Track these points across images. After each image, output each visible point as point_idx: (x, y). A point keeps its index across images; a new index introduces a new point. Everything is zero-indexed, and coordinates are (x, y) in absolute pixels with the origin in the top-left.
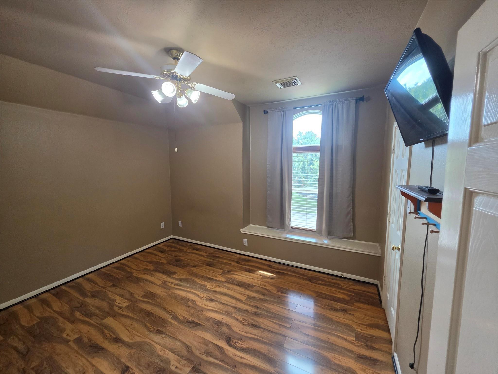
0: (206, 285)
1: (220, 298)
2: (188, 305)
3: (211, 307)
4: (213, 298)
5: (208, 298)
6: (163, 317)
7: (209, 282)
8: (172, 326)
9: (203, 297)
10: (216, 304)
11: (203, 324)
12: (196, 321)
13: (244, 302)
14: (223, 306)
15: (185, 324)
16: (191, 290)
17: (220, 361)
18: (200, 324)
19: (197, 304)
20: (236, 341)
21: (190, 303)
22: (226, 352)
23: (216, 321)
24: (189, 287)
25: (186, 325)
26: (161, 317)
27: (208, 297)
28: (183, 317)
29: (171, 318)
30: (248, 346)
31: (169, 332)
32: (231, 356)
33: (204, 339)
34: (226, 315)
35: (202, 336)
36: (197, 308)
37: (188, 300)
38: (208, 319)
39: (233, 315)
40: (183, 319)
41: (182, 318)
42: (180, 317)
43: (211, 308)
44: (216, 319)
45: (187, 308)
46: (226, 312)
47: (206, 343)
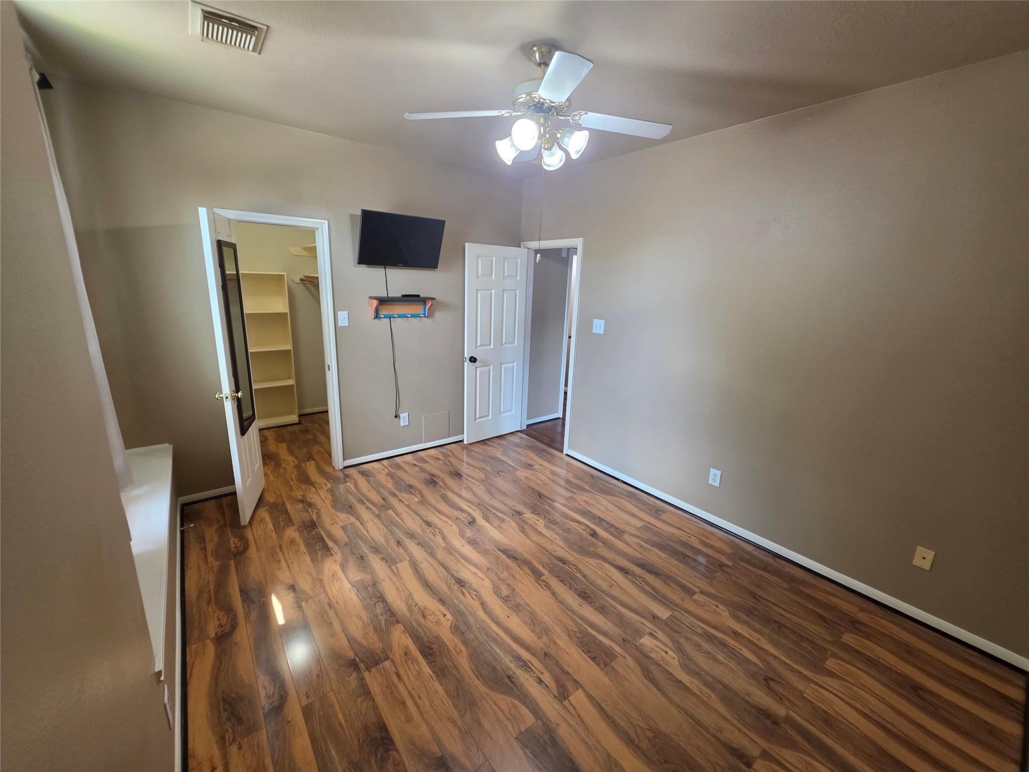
0: (451, 632)
1: (441, 582)
2: (509, 589)
3: (469, 569)
4: (456, 587)
5: (465, 589)
6: (558, 581)
7: (438, 638)
8: (542, 562)
9: (474, 597)
10: (458, 572)
11: (494, 548)
12: (504, 557)
13: (409, 559)
14: (448, 564)
15: (520, 558)
16: (495, 628)
17: (491, 511)
18: (500, 550)
19: (492, 585)
20: (464, 520)
21: (505, 592)
22: (482, 515)
23: (474, 546)
24: (495, 639)
25: (520, 556)
26: (560, 583)
27: (463, 593)
28: (522, 569)
29: (543, 575)
30: (456, 511)
31: (546, 555)
32: (478, 511)
33: (500, 532)
34: (455, 549)
35: (501, 536)
36: (495, 578)
37: (505, 600)
38: (485, 553)
39: (445, 545)
40: (523, 566)
41: (524, 568)
42: (528, 571)
43: (471, 567)
44: (474, 548)
45: (512, 584)
46: (451, 553)
47: (499, 528)
